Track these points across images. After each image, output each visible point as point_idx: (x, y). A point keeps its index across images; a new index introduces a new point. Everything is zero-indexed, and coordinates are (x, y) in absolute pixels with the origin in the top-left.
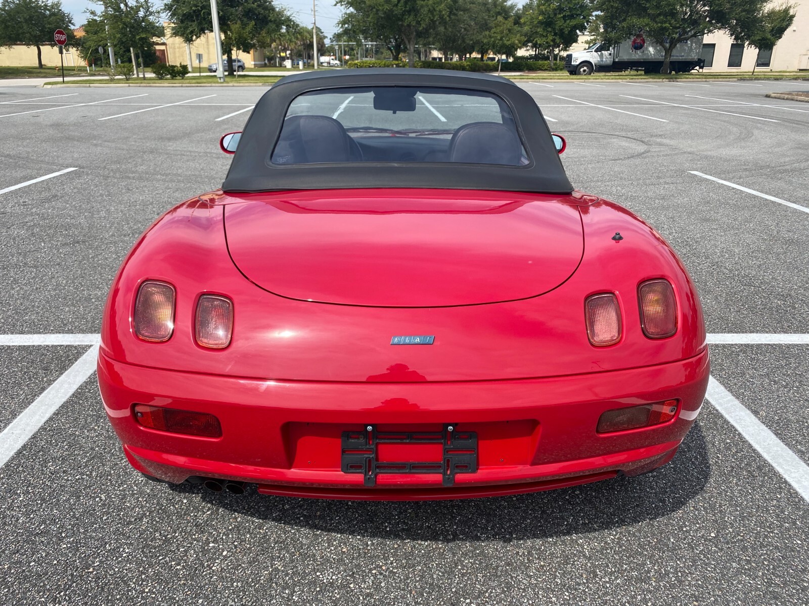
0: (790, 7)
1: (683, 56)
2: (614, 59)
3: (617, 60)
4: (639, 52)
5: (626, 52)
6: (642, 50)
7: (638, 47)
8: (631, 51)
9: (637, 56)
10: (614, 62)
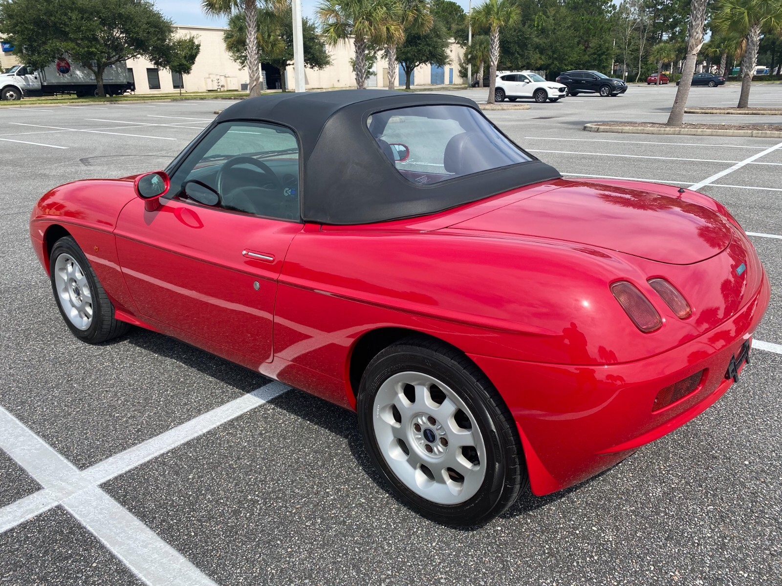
0: (193, 37)
1: (112, 79)
2: (41, 83)
3: (45, 84)
4: (66, 75)
5: (53, 77)
6: (69, 74)
7: (65, 70)
8: (58, 75)
9: (65, 79)
10: (43, 86)
